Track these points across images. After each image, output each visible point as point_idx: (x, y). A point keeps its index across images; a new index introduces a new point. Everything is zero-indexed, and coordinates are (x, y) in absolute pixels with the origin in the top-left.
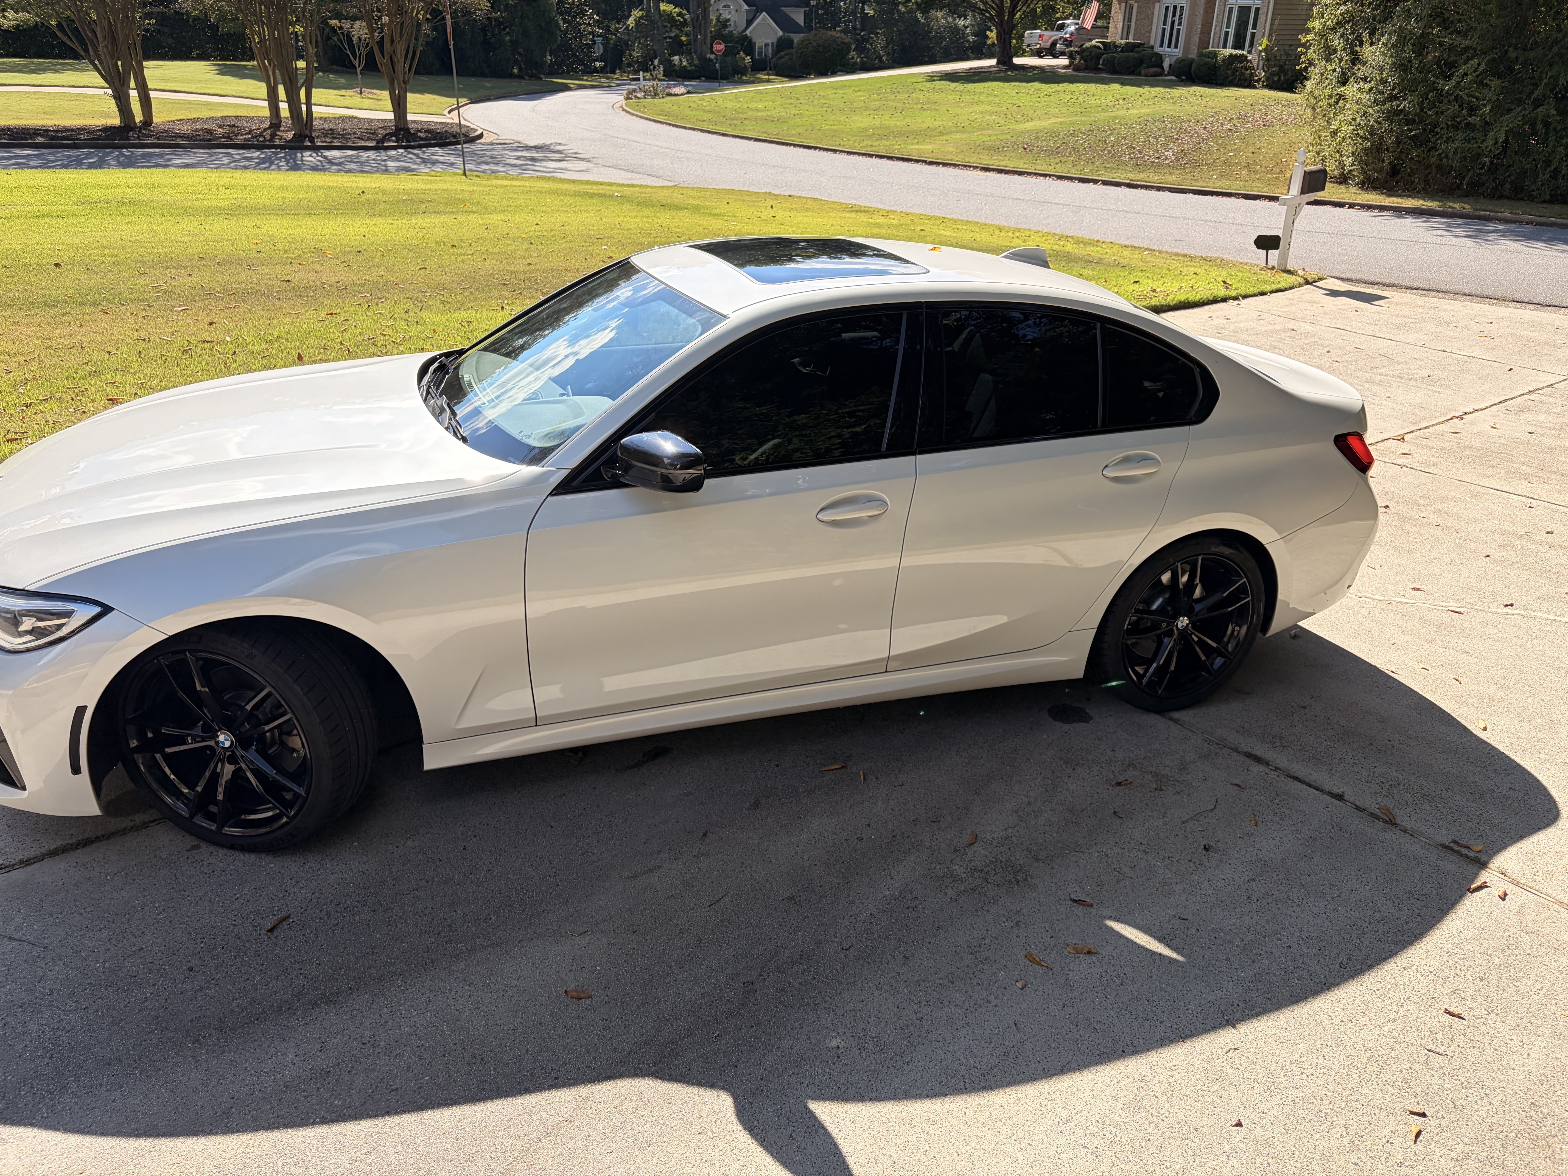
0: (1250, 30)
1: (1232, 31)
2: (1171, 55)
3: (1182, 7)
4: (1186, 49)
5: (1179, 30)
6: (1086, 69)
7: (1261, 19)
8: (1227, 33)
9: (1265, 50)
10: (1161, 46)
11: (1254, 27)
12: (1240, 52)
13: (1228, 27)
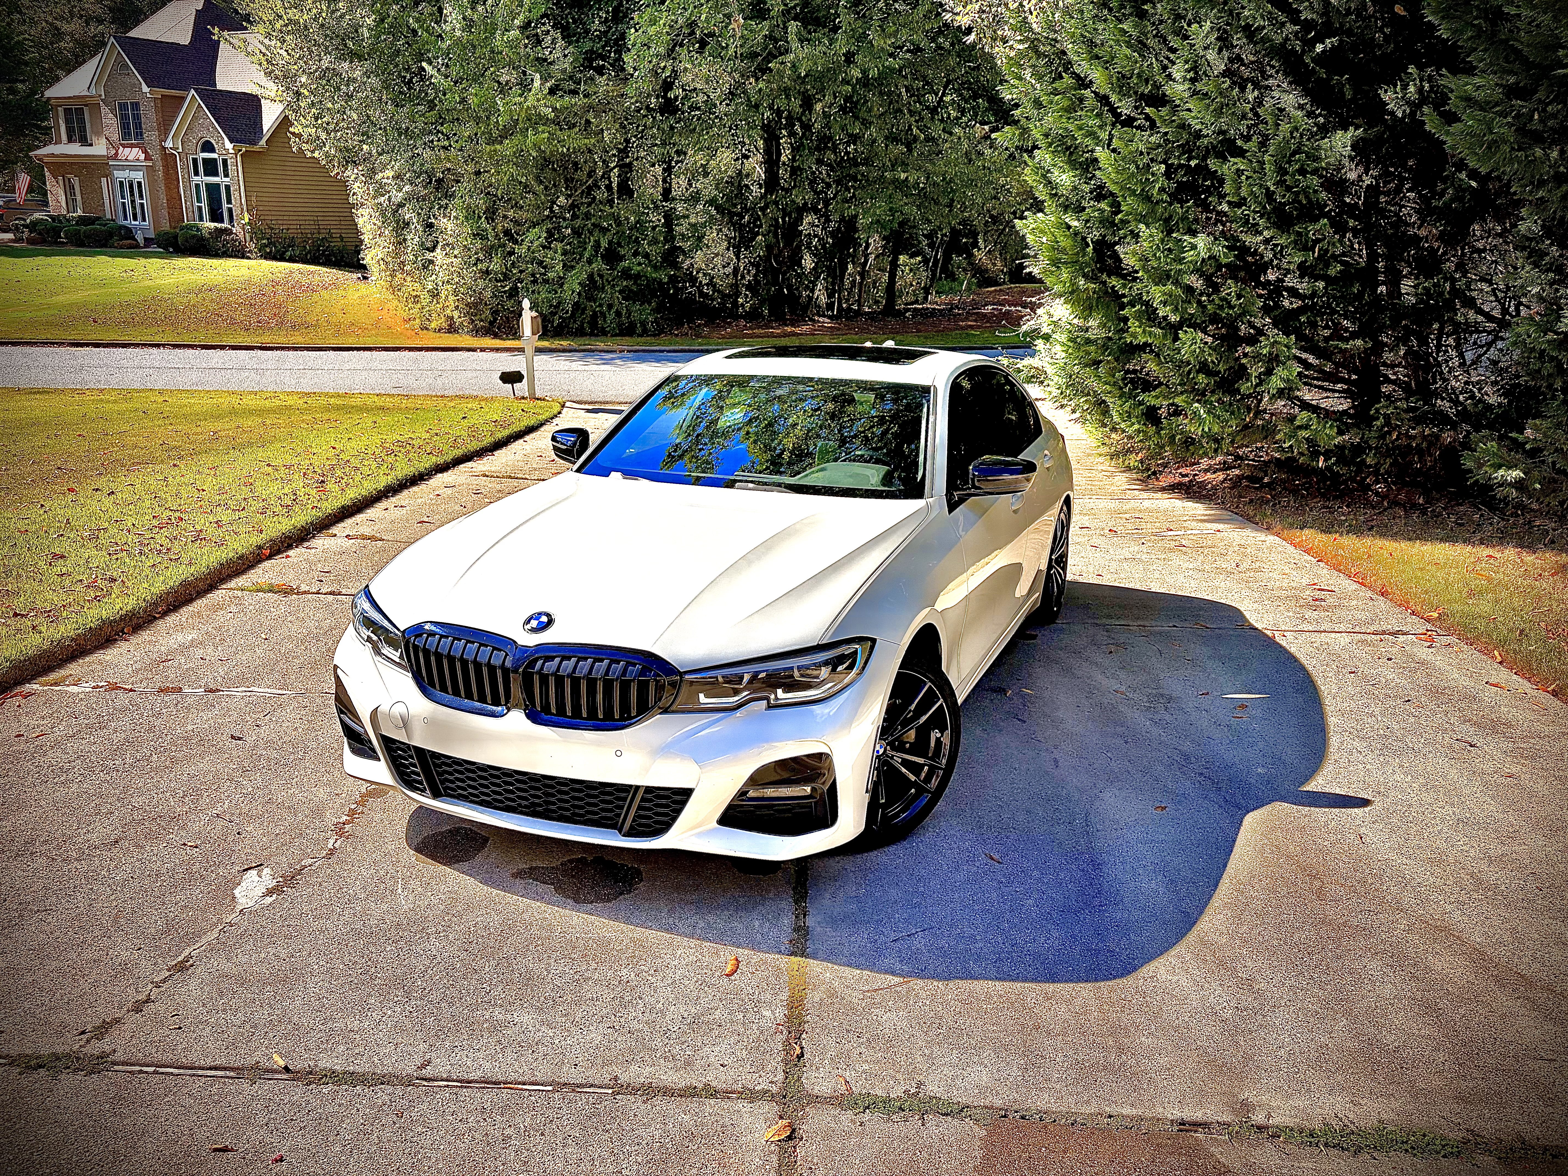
0: (225, 206)
1: (204, 205)
2: (143, 227)
3: (139, 183)
4: (156, 222)
5: (142, 205)
6: (43, 242)
7: (235, 196)
8: (200, 208)
9: (249, 224)
10: (126, 219)
11: (229, 201)
12: (219, 225)
13: (199, 201)
